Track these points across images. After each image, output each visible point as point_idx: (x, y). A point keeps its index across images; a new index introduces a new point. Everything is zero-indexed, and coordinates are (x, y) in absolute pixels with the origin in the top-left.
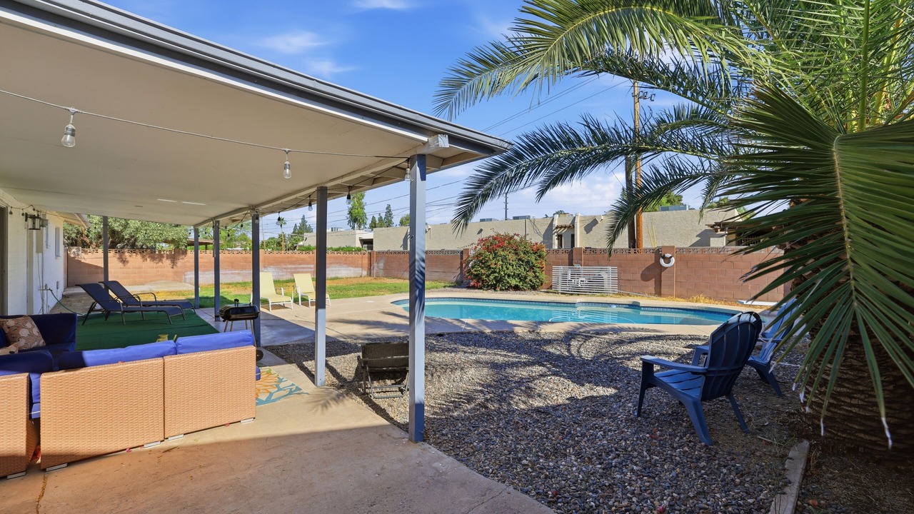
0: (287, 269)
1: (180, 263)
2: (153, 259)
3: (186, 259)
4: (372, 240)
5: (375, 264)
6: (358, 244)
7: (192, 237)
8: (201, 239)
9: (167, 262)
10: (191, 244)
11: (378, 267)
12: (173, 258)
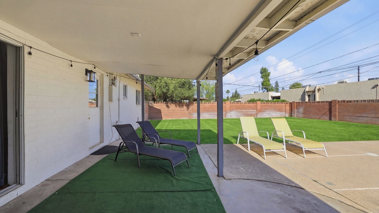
0: (242, 112)
1: (191, 108)
2: (180, 106)
3: (193, 106)
4: (280, 96)
5: (296, 110)
6: (270, 99)
7: (196, 97)
8: (201, 98)
9: (185, 107)
10: (195, 100)
11: (298, 112)
12: (188, 106)
